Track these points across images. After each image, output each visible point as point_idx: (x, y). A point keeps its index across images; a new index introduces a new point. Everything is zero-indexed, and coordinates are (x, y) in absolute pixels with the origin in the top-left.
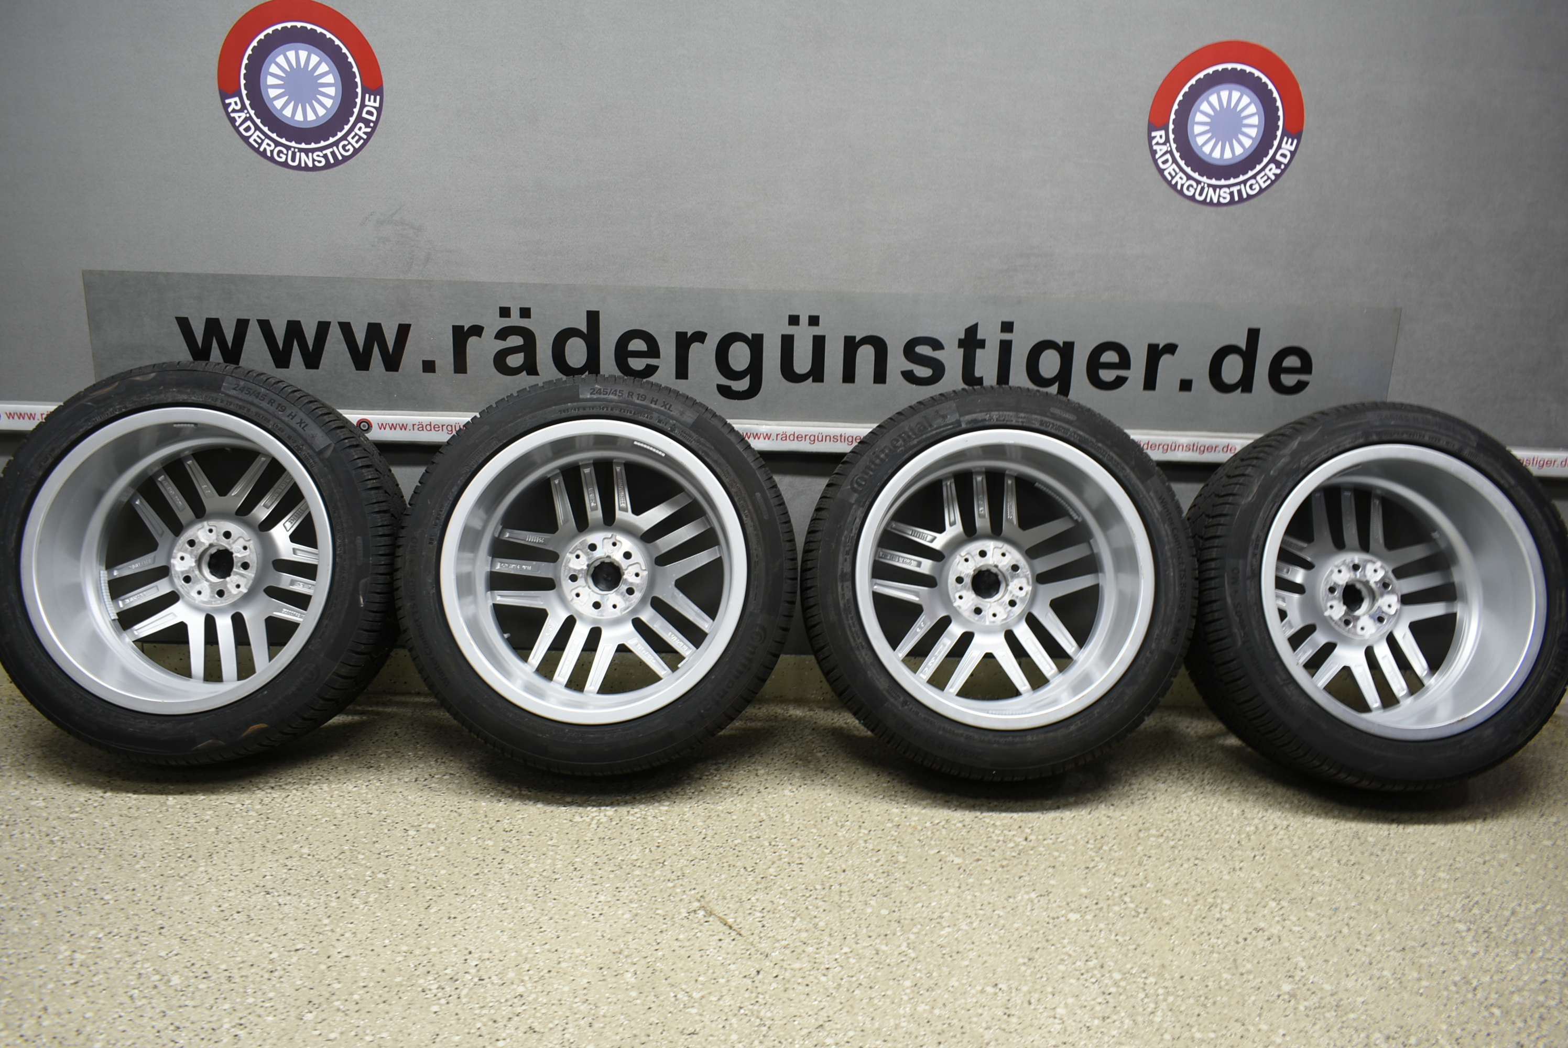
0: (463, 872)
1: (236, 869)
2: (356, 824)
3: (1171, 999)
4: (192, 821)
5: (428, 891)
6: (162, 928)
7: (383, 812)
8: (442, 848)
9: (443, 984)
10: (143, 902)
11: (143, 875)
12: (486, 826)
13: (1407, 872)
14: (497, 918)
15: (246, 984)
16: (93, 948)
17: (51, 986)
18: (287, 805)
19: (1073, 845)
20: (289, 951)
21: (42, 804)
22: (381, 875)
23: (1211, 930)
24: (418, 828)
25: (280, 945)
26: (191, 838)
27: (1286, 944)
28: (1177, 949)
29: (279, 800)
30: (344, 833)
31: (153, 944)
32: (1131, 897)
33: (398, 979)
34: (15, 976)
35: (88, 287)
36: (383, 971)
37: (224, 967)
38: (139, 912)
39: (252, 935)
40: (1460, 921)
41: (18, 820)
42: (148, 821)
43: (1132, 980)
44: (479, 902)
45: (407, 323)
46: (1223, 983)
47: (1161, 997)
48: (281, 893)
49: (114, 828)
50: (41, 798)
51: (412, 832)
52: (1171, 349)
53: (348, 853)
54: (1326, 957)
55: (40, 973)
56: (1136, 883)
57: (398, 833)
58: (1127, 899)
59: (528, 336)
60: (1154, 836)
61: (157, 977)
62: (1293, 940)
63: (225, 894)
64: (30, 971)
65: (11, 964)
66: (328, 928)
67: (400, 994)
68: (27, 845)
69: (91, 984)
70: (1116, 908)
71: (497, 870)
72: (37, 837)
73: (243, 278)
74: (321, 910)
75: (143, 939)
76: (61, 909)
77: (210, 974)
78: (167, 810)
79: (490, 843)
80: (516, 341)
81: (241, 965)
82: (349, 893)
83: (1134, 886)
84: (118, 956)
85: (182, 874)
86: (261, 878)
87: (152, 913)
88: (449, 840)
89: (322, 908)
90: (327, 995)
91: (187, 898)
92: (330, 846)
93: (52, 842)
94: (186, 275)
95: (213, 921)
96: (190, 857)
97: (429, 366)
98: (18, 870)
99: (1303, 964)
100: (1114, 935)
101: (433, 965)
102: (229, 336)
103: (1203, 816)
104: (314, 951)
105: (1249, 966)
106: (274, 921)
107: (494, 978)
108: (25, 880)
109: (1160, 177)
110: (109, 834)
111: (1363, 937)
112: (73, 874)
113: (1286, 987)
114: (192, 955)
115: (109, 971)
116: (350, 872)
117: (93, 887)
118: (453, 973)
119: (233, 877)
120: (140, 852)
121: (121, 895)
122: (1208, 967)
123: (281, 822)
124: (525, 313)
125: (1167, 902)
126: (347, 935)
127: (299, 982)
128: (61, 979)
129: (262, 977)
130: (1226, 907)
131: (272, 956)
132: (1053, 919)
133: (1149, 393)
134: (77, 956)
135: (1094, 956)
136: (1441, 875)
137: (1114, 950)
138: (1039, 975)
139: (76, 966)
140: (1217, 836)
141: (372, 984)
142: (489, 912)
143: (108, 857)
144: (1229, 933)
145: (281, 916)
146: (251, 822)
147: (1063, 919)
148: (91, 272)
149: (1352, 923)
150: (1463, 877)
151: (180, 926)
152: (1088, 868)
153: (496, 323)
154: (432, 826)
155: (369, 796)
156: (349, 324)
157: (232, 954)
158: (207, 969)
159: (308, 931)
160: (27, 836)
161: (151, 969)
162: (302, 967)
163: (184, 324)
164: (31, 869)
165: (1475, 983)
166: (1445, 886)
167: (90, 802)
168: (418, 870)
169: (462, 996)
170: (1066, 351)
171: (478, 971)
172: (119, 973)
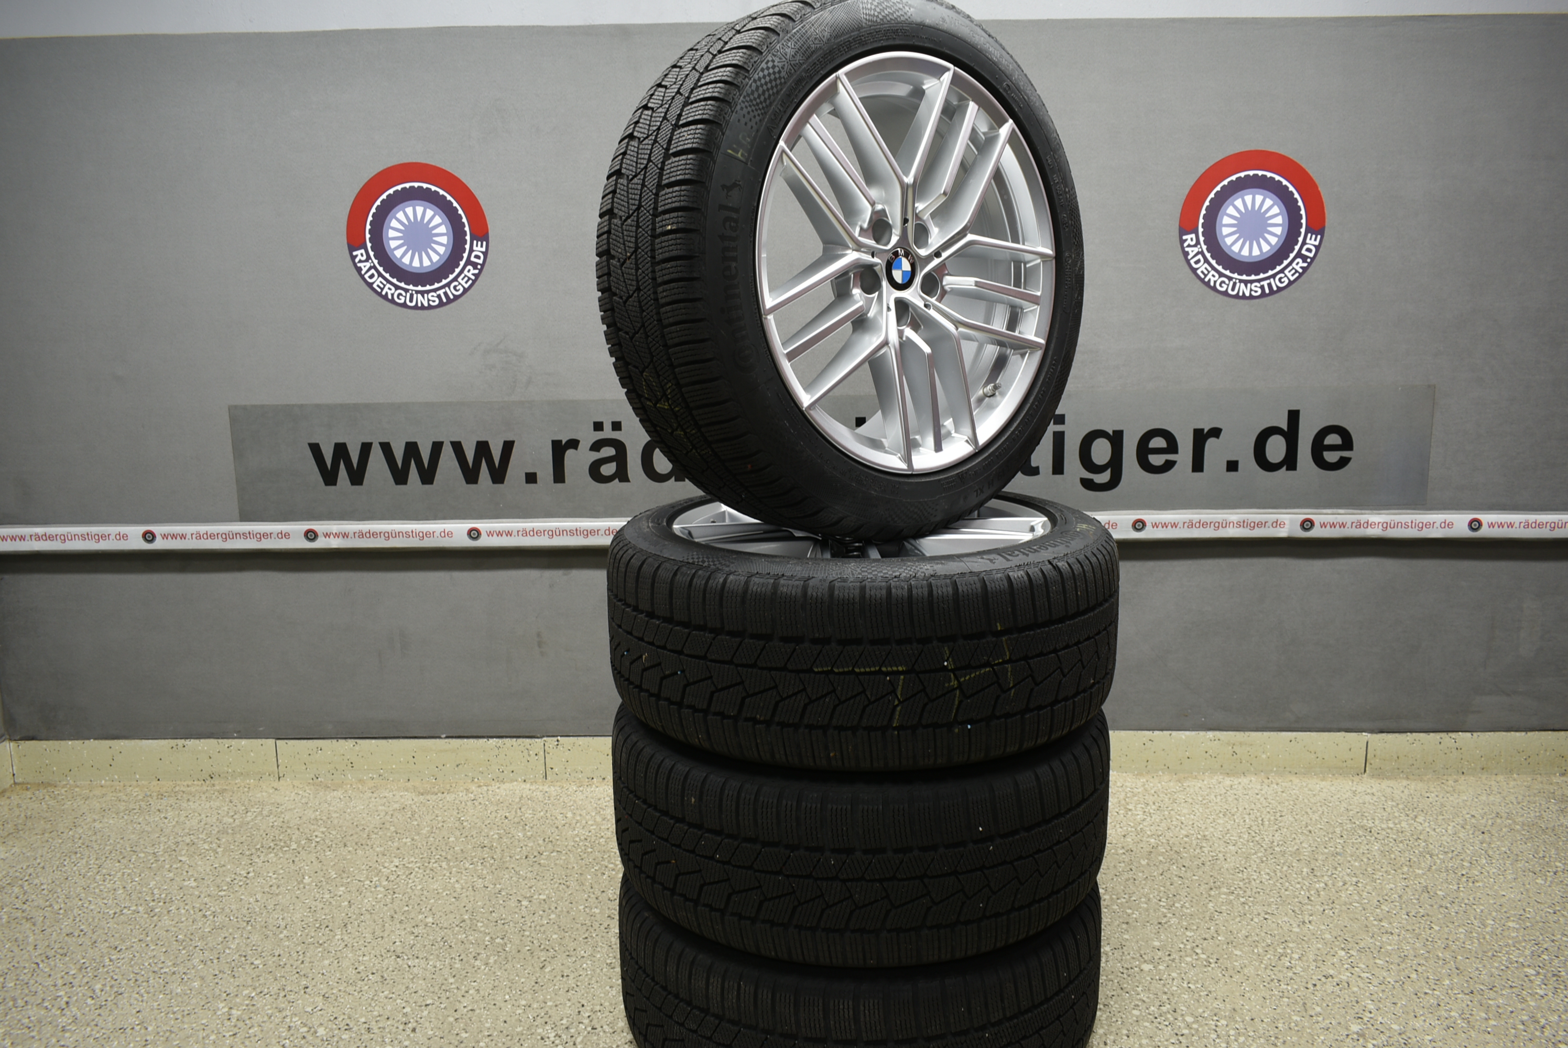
0: (573, 936)
1: (369, 937)
2: (474, 896)
3: (1242, 1039)
4: (327, 896)
5: (542, 954)
6: (307, 988)
7: (498, 886)
8: (553, 916)
9: (559, 1032)
10: (288, 966)
11: (287, 943)
12: (592, 896)
13: (1476, 923)
14: (607, 975)
15: (384, 1034)
16: (247, 1005)
17: (213, 1037)
18: (410, 881)
19: (1146, 903)
20: (421, 1006)
21: (194, 884)
22: (498, 940)
23: (1281, 976)
24: (530, 899)
25: (411, 1001)
26: (327, 911)
27: (1355, 989)
28: (1247, 995)
29: (404, 877)
30: (464, 905)
31: (300, 1002)
32: (1202, 949)
33: (519, 1029)
34: (181, 1029)
35: (233, 420)
36: (505, 1022)
37: (363, 1020)
38: (285, 974)
39: (386, 993)
40: (1529, 966)
41: (174, 899)
42: (288, 897)
43: (1204, 1022)
44: (589, 962)
45: (511, 439)
46: (1293, 1024)
47: (1233, 1038)
48: (410, 956)
49: (259, 904)
50: (193, 879)
51: (525, 903)
52: (1216, 432)
53: (468, 922)
54: (1395, 1000)
55: (203, 1027)
56: (1207, 936)
57: (513, 903)
58: (1199, 951)
59: (620, 447)
60: (1225, 894)
61: (305, 1029)
62: (1361, 985)
63: (361, 958)
64: (194, 1025)
65: (177, 1019)
66: (453, 986)
67: (522, 1042)
68: (183, 919)
69: (247, 1035)
70: (1189, 959)
71: (604, 934)
72: (192, 912)
73: (367, 406)
74: (446, 972)
75: (291, 997)
76: (217, 973)
77: (351, 1026)
78: (304, 888)
79: (597, 911)
80: (609, 451)
81: (378, 1018)
82: (471, 956)
83: (1205, 939)
84: (270, 1012)
85: (321, 942)
86: (391, 944)
87: (297, 975)
88: (559, 909)
89: (448, 969)
90: (456, 1043)
91: (327, 962)
92: (452, 916)
93: (205, 916)
94: (318, 406)
95: (351, 981)
96: (327, 927)
97: (531, 478)
98: (177, 941)
99: (1371, 1007)
100: (1186, 983)
101: (550, 1017)
102: (355, 459)
103: (1272, 874)
104: (443, 1006)
105: (1318, 1009)
106: (405, 981)
107: (605, 1027)
108: (184, 949)
109: (1193, 276)
110: (254, 909)
111: (1431, 982)
112: (224, 943)
113: (1355, 1028)
114: (334, 1010)
115: (262, 1025)
116: (471, 938)
117: (244, 954)
118: (568, 1024)
119: (366, 944)
120: (283, 924)
121: (268, 960)
122: (1278, 1011)
123: (406, 896)
124: (617, 426)
125: (1238, 953)
126: (471, 992)
127: (430, 1033)
128: (221, 1031)
129: (397, 1028)
130: (1296, 956)
131: (405, 1011)
132: (1128, 969)
133: (1197, 475)
134: (234, 1012)
135: (1167, 1001)
136: (1511, 924)
137: (1186, 997)
138: (1114, 1019)
139: (234, 1020)
140: (1287, 893)
141: (495, 1033)
142: (598, 971)
143: (255, 928)
144: (1298, 980)
145: (411, 977)
146: (379, 896)
147: (1136, 969)
148: (236, 407)
149: (1420, 969)
150: (1533, 926)
151: (322, 986)
152: (1160, 923)
153: (588, 437)
154: (542, 897)
155: (485, 872)
156: (460, 443)
157: (369, 1009)
158: (348, 1022)
159: (436, 989)
160: (183, 911)
161: (299, 1022)
162: (433, 1020)
163: (315, 449)
164: (188, 940)
165: (1543, 1021)
166: (1514, 934)
167: (236, 882)
168: (532, 935)
169: (577, 1043)
170: (1116, 439)
171: (591, 1021)
172: (272, 1026)
